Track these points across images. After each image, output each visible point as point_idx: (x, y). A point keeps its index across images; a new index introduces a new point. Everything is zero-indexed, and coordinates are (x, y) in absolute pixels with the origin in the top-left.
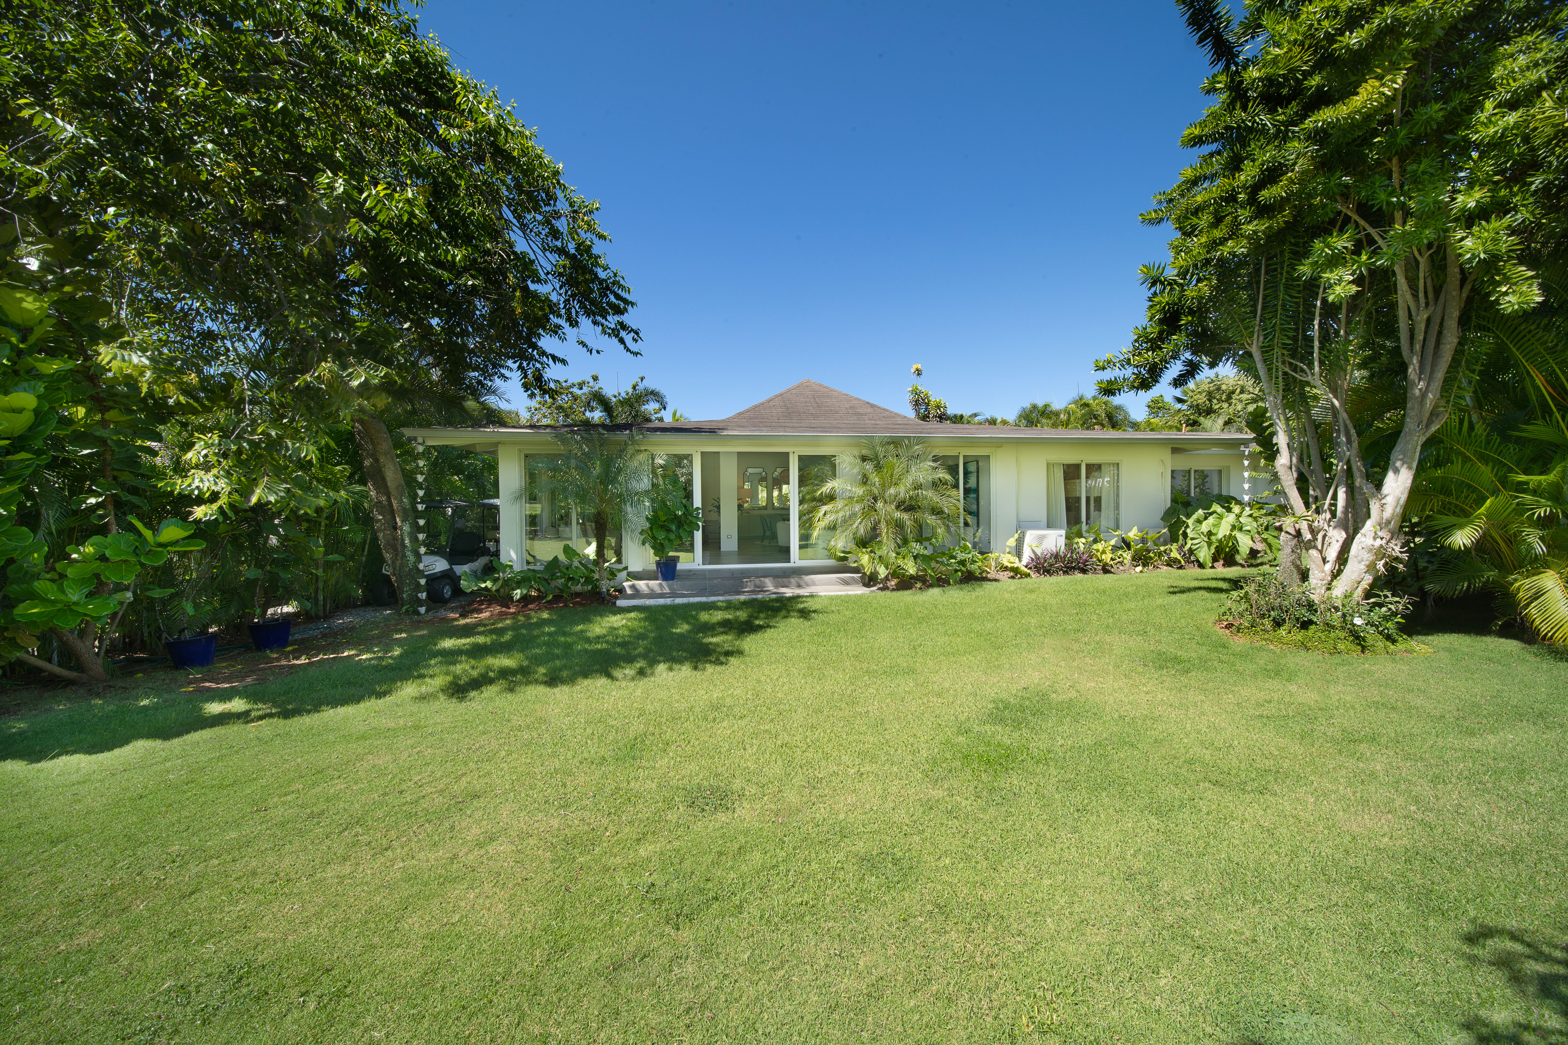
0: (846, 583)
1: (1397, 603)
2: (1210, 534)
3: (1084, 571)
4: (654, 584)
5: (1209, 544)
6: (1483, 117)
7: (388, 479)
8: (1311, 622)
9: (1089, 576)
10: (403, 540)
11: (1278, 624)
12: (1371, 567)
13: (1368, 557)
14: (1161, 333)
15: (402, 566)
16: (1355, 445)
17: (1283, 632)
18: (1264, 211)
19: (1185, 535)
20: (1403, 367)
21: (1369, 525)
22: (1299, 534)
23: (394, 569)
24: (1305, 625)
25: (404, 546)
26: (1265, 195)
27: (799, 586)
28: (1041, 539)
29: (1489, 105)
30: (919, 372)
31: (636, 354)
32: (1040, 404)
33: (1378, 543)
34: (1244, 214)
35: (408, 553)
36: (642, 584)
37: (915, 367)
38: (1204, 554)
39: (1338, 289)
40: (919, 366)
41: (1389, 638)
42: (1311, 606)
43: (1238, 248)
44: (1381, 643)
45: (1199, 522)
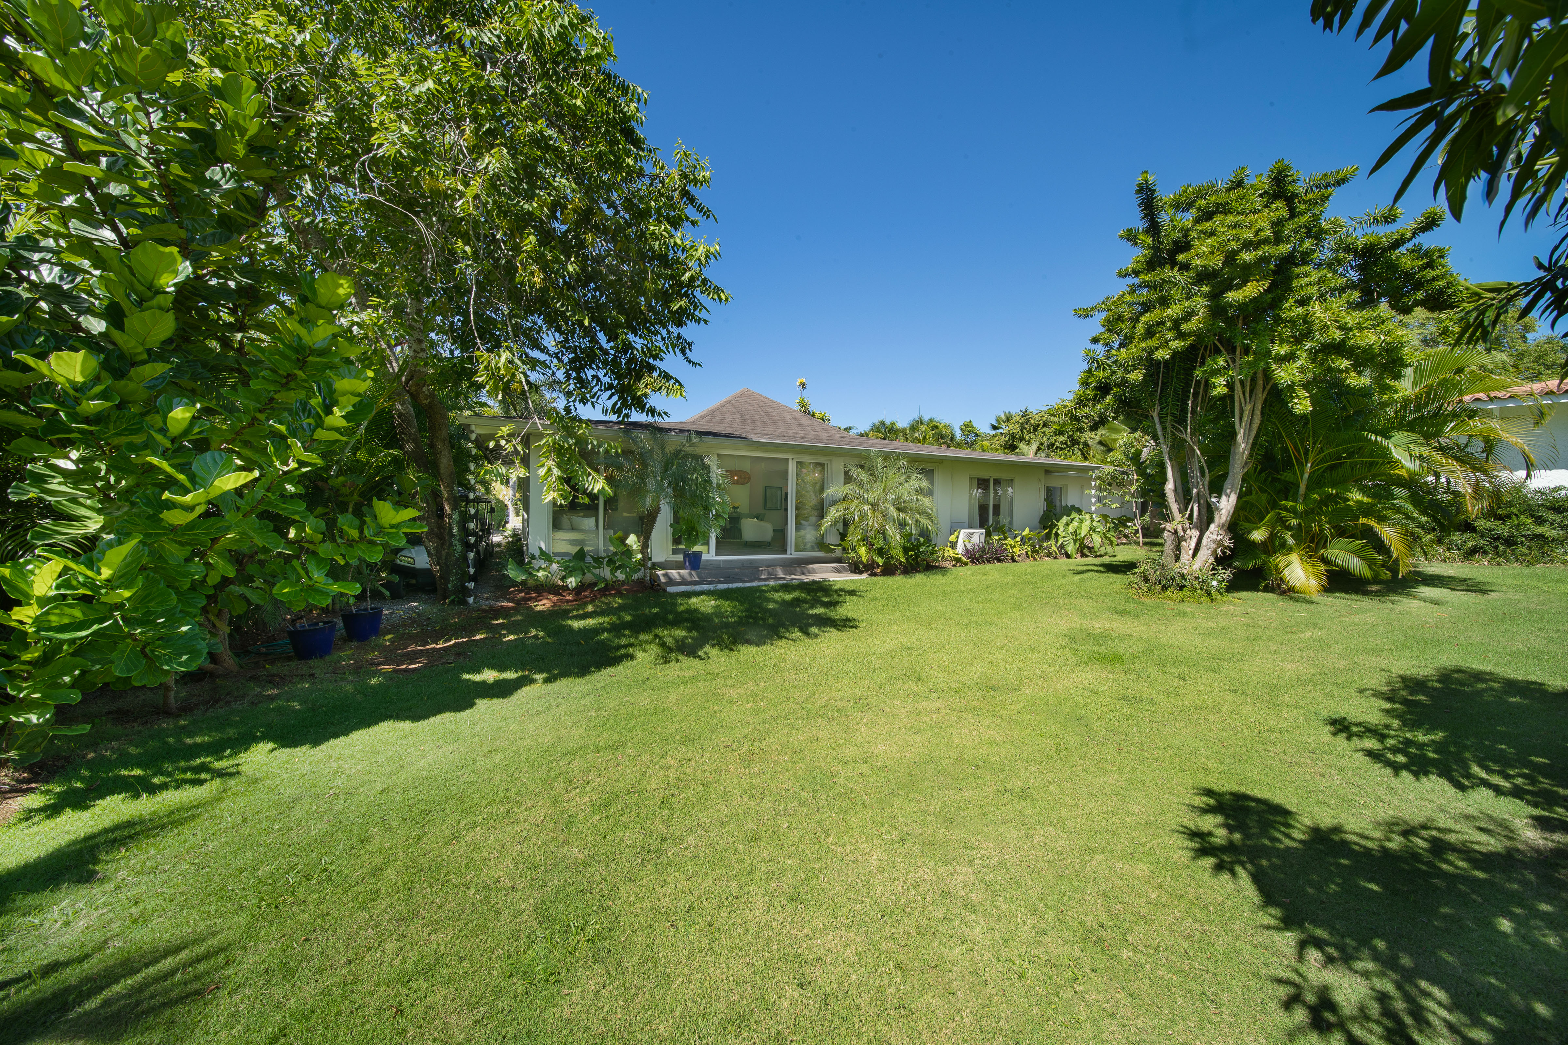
0: (838, 571)
1: (1225, 574)
2: (1075, 533)
3: (1000, 561)
4: (684, 572)
5: (1075, 541)
6: (1287, 305)
7: (442, 466)
8: (1185, 586)
9: (1005, 565)
10: (451, 529)
11: (1165, 588)
12: (1214, 552)
13: (1213, 546)
14: (1096, 395)
15: (448, 555)
16: (1207, 478)
17: (1169, 593)
18: (1181, 335)
19: (1057, 535)
20: (1234, 434)
21: (1212, 527)
22: (1176, 532)
23: (439, 558)
24: (1182, 588)
25: (451, 535)
26: (1184, 327)
27: (803, 574)
28: (970, 536)
29: (1291, 301)
30: (803, 386)
31: (695, 364)
32: (888, 422)
33: (1219, 537)
34: (1169, 335)
35: (455, 542)
36: (674, 573)
37: (800, 380)
38: (1071, 548)
39: (1219, 389)
40: (804, 380)
41: (1221, 594)
42: (1183, 576)
43: (1162, 354)
44: (1219, 597)
45: (1067, 524)
